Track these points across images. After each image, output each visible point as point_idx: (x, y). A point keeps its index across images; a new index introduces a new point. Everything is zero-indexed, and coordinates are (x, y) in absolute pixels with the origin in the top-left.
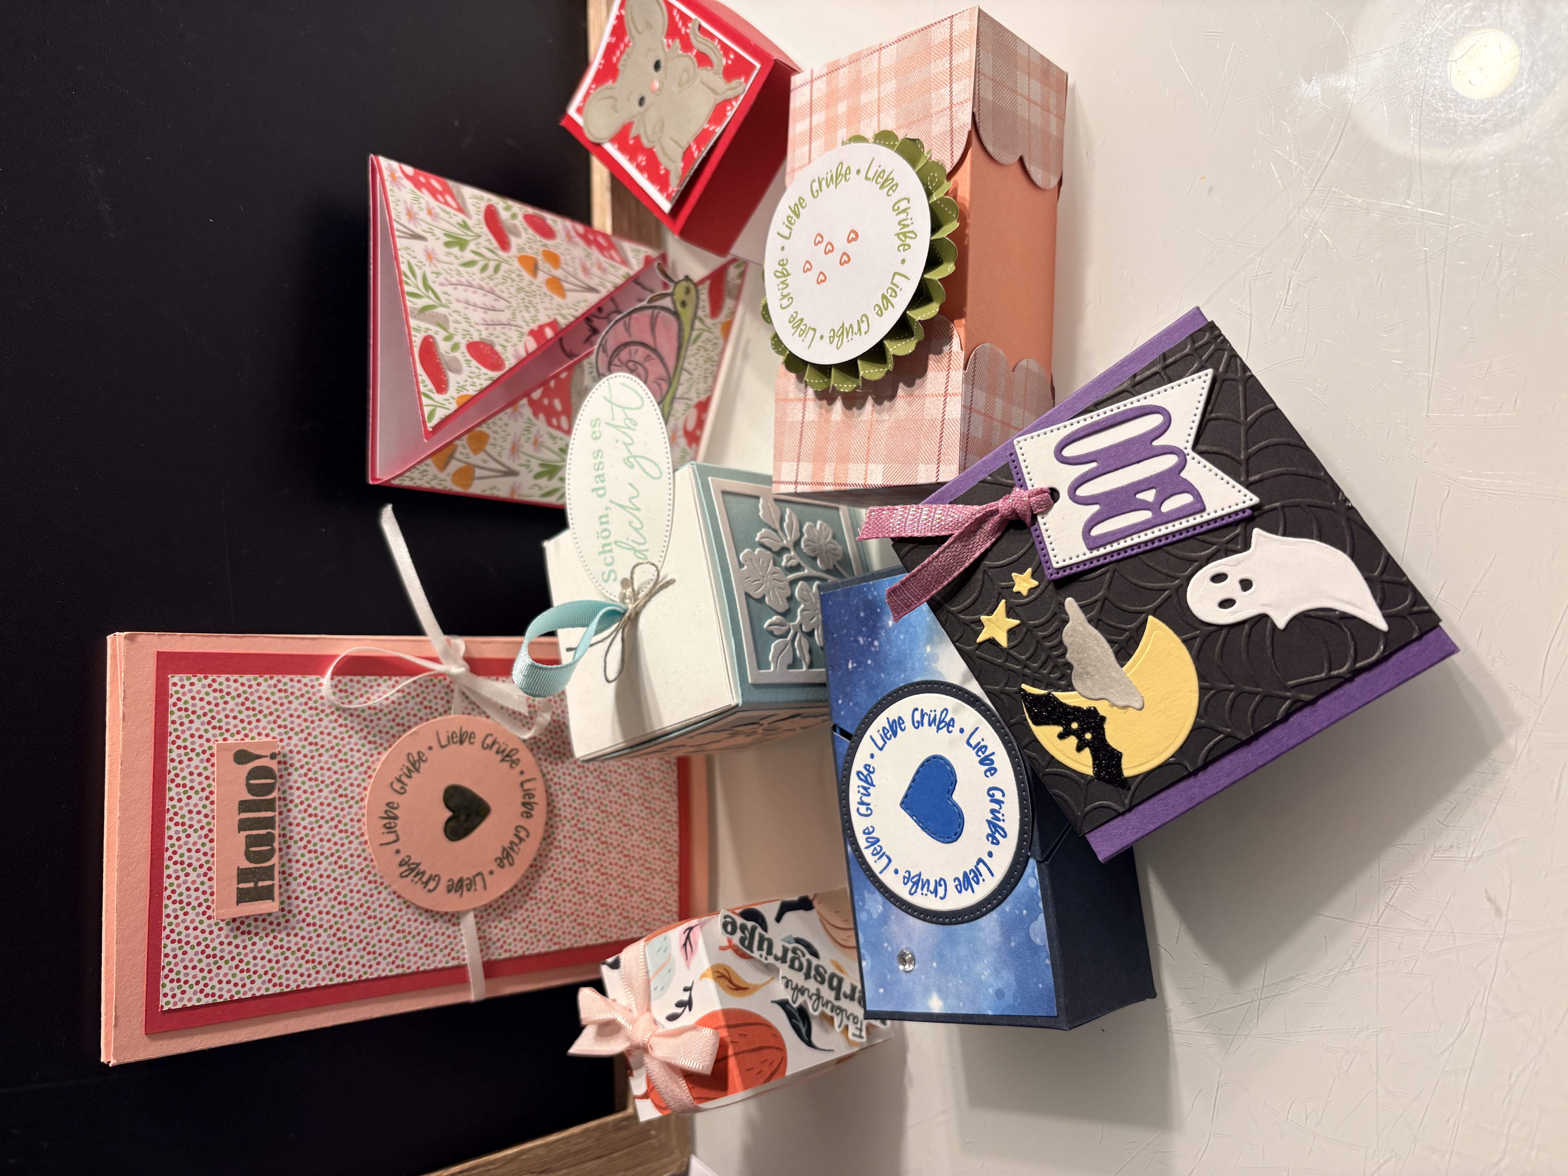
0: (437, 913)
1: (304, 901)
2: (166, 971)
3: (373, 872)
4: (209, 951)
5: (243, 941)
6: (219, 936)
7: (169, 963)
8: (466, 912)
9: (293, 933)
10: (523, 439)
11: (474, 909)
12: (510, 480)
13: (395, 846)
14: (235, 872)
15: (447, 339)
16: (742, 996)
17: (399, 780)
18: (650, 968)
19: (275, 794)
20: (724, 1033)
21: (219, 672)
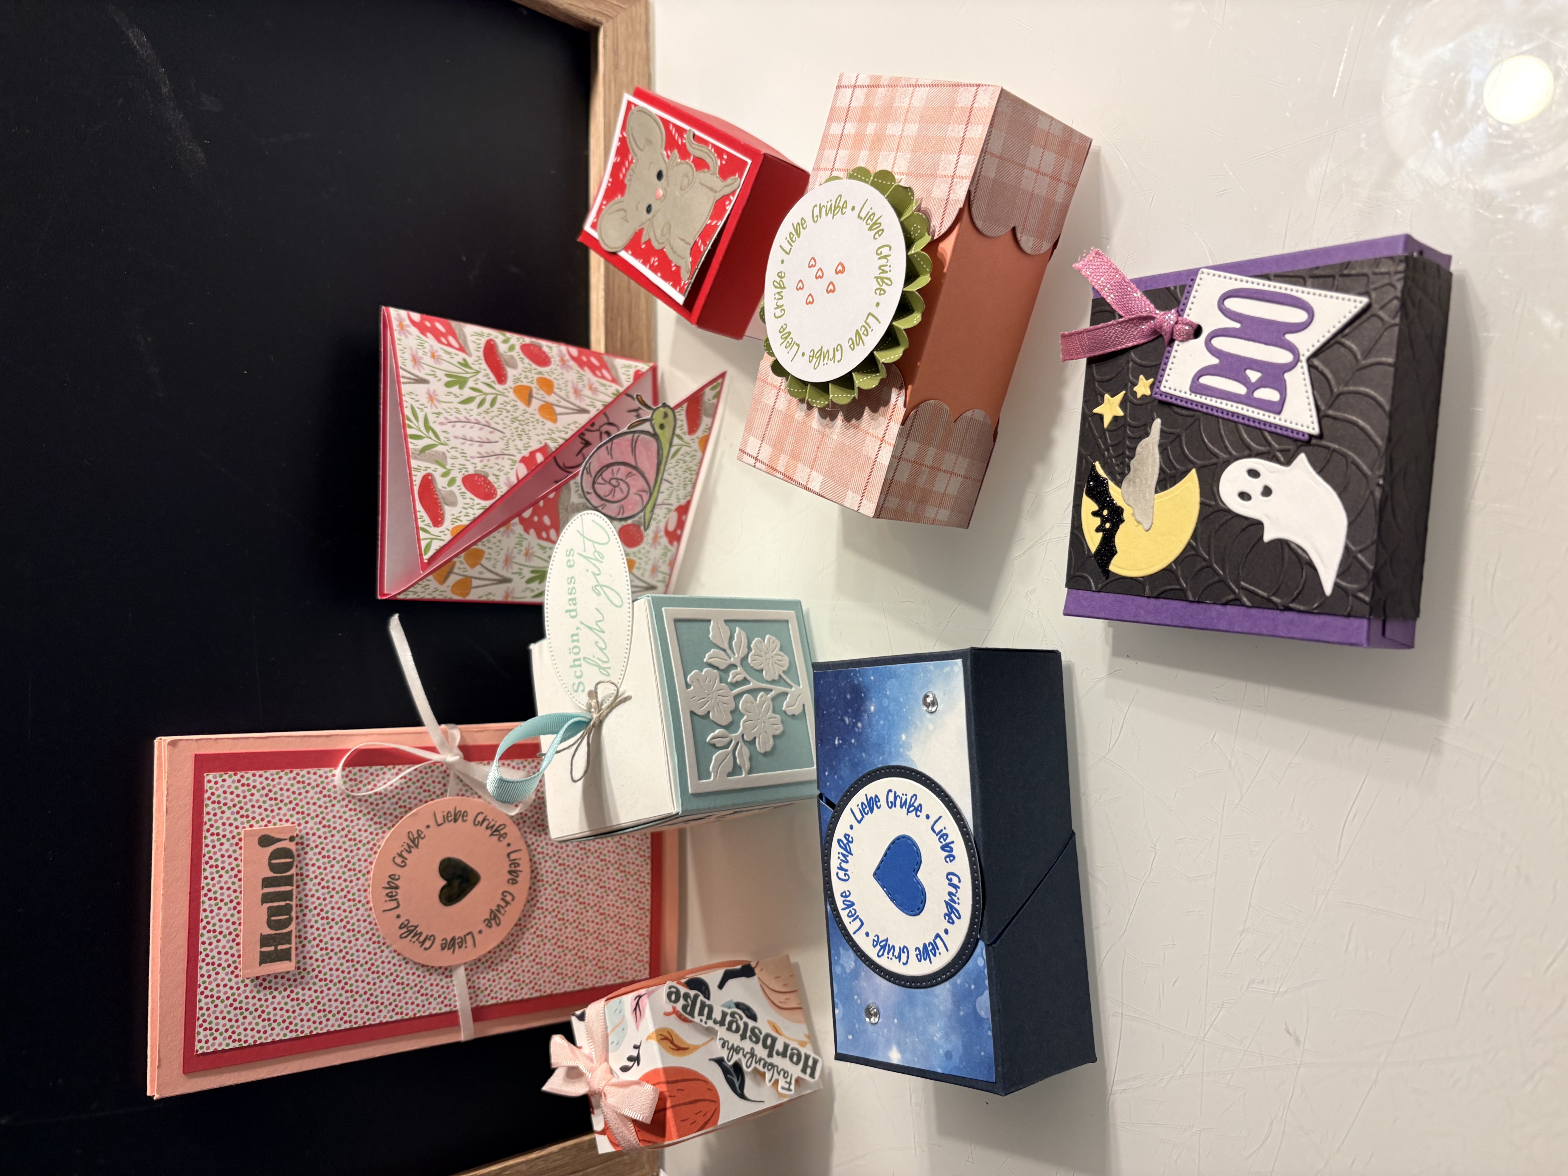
0: (433, 967)
1: (317, 960)
2: (200, 1021)
3: (377, 934)
4: (236, 1004)
5: (265, 995)
6: (244, 991)
7: (203, 1015)
8: (458, 966)
9: (307, 987)
10: (516, 551)
11: (465, 963)
12: (504, 586)
13: (396, 912)
14: (258, 938)
15: (444, 475)
16: (682, 1055)
17: (400, 855)
18: (608, 1024)
19: (293, 871)
20: (664, 1088)
21: (246, 769)
